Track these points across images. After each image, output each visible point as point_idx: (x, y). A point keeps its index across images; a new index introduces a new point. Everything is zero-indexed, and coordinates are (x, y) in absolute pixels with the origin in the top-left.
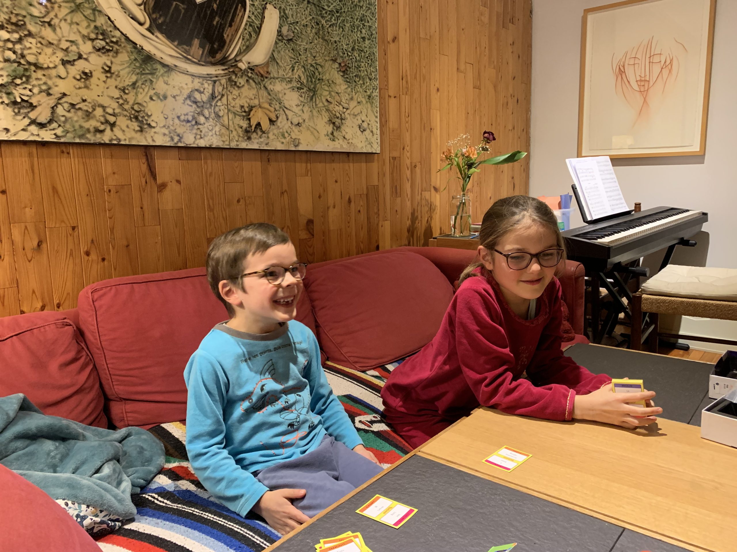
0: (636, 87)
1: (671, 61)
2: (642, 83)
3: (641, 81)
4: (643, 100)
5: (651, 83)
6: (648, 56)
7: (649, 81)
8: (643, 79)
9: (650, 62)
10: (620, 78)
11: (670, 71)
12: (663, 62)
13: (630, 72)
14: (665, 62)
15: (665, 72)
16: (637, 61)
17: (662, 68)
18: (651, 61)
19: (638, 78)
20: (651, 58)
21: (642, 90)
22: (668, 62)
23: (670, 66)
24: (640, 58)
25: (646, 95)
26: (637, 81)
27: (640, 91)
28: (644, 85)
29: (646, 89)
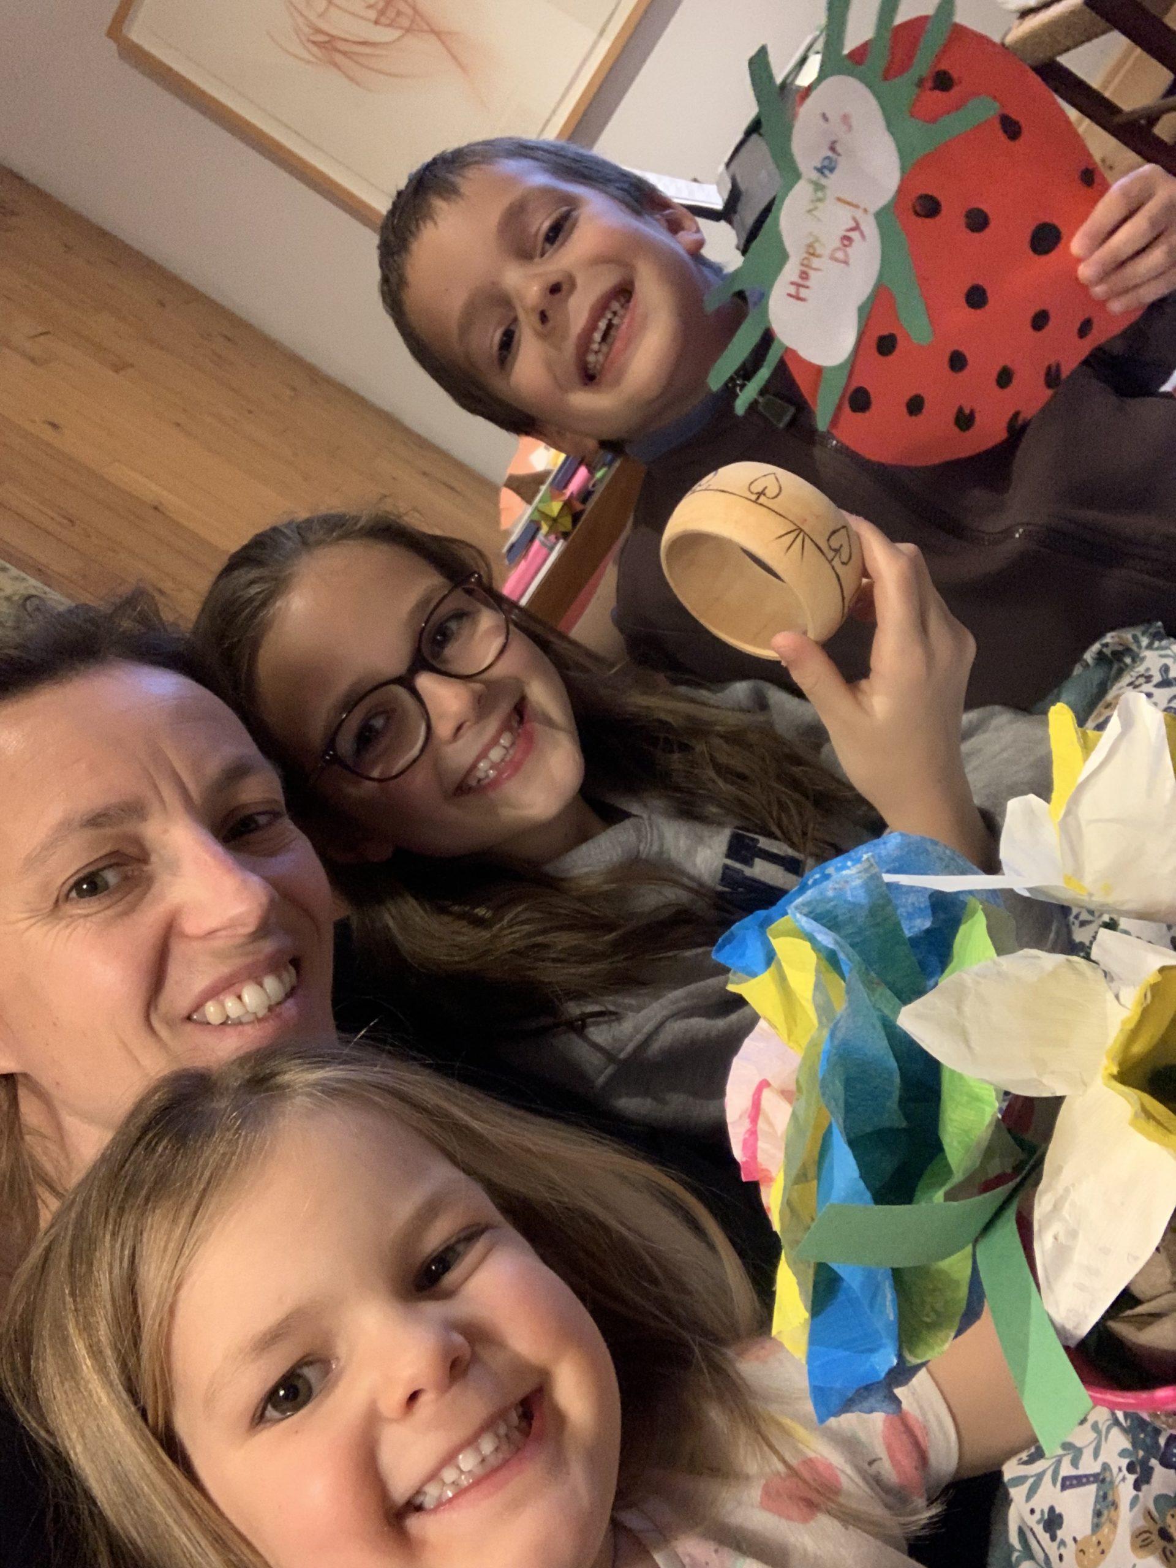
0: (391, 34)
2: (391, 13)
4: (433, 39)
10: (339, 58)
13: (341, 25)
19: (372, 14)
21: (406, 23)
25: (428, 24)
26: (376, 23)
27: (408, 30)
28: (399, 13)
29: (410, 12)
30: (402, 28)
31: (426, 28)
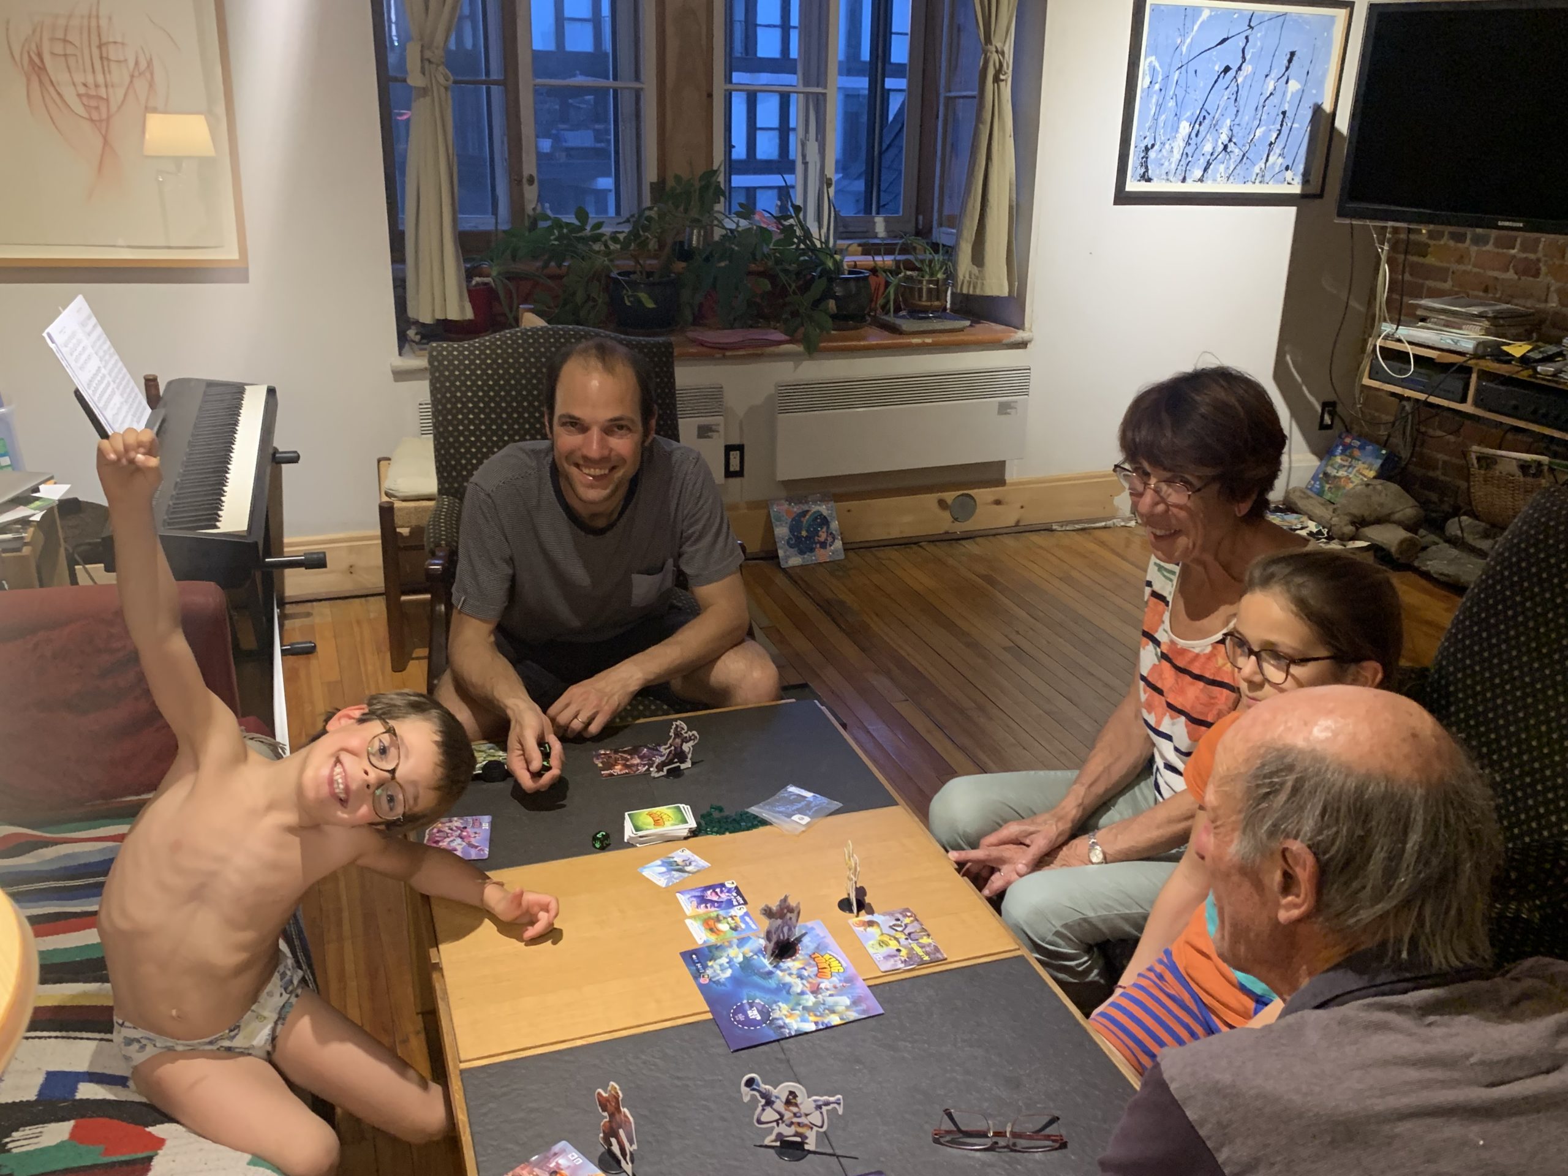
0: (81, 110)
1: (150, 63)
2: (93, 103)
3: (89, 96)
4: (101, 140)
5: (113, 108)
6: (95, 41)
7: (107, 100)
8: (93, 92)
9: (101, 58)
10: (35, 80)
11: (151, 85)
12: (131, 64)
13: (57, 70)
14: (137, 63)
15: (141, 85)
16: (70, 50)
17: (132, 76)
18: (104, 55)
19: (82, 90)
20: (104, 49)
21: (95, 116)
22: (143, 64)
23: (148, 75)
24: (78, 44)
25: (107, 131)
26: (79, 96)
27: (92, 120)
28: (97, 108)
29: (104, 116)
30: (90, 114)
31: (103, 132)
